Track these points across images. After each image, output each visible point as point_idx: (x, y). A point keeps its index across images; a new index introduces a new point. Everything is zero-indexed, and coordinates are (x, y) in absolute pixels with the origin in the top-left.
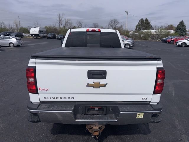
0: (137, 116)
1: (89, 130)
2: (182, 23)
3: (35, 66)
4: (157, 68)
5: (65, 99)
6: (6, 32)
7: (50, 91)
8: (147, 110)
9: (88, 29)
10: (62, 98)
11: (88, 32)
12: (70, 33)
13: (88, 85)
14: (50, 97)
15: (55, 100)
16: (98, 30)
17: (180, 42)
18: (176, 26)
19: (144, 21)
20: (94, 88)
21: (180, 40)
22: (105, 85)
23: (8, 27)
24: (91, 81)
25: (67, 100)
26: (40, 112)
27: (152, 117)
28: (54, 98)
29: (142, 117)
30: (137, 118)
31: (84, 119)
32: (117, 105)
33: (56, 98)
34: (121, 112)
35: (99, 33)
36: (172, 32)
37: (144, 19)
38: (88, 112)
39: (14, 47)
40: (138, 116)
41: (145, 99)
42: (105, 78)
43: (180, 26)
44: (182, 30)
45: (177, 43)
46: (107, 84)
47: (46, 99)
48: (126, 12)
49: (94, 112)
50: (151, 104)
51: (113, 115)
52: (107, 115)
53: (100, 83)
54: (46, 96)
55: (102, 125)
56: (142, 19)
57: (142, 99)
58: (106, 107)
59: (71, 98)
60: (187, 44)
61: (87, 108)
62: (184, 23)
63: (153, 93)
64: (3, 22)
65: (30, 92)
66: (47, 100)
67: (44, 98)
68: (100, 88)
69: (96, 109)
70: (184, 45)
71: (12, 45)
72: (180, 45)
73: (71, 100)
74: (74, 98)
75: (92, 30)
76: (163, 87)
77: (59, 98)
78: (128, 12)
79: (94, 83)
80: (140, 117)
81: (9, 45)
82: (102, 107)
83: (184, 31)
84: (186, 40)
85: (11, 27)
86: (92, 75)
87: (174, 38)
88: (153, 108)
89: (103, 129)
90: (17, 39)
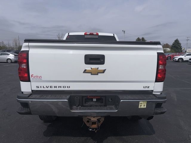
0: (139, 106)
1: (86, 123)
2: (177, 42)
3: (28, 51)
4: (158, 53)
5: (60, 88)
6: (5, 50)
7: (43, 79)
8: (150, 98)
9: (86, 33)
10: (56, 86)
11: (85, 35)
12: (68, 36)
13: (85, 71)
14: (43, 86)
15: (49, 89)
16: (96, 34)
17: (177, 58)
18: (172, 44)
19: (140, 39)
20: (91, 74)
21: (176, 56)
22: (104, 71)
23: (8, 46)
24: (89, 67)
25: (62, 89)
26: (31, 101)
27: (156, 109)
28: (47, 87)
29: (145, 107)
30: (139, 107)
31: (80, 109)
32: (117, 95)
33: (49, 87)
34: (122, 101)
35: (97, 37)
36: (169, 49)
37: (141, 38)
38: (85, 103)
39: (12, 62)
40: (141, 106)
41: (147, 87)
42: (103, 63)
43: (176, 44)
44: (178, 47)
45: (174, 59)
46: (106, 69)
47: (39, 87)
48: (123, 31)
49: (91, 103)
50: (154, 93)
51: (113, 106)
52: (106, 106)
53: (98, 68)
54: (39, 84)
55: (101, 116)
56: (138, 38)
57: (144, 88)
58: (105, 96)
59: (66, 87)
60: (184, 60)
61: (84, 98)
62: (178, 41)
63: (155, 80)
64: (2, 42)
65: (21, 81)
66: (40, 89)
67: (37, 86)
68: (98, 74)
69: (94, 100)
70: (181, 60)
71: (9, 61)
72: (177, 60)
73: (66, 89)
74: (69, 87)
75: (90, 34)
76: (165, 74)
77: (53, 87)
78: (125, 31)
79: (91, 68)
80: (142, 107)
81: (6, 61)
82: (100, 96)
83: (179, 49)
84: (183, 55)
85: (10, 46)
86: (89, 60)
87: (171, 55)
88: (156, 97)
89: (102, 122)
90: (15, 55)
